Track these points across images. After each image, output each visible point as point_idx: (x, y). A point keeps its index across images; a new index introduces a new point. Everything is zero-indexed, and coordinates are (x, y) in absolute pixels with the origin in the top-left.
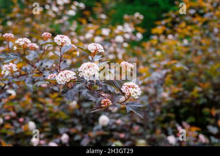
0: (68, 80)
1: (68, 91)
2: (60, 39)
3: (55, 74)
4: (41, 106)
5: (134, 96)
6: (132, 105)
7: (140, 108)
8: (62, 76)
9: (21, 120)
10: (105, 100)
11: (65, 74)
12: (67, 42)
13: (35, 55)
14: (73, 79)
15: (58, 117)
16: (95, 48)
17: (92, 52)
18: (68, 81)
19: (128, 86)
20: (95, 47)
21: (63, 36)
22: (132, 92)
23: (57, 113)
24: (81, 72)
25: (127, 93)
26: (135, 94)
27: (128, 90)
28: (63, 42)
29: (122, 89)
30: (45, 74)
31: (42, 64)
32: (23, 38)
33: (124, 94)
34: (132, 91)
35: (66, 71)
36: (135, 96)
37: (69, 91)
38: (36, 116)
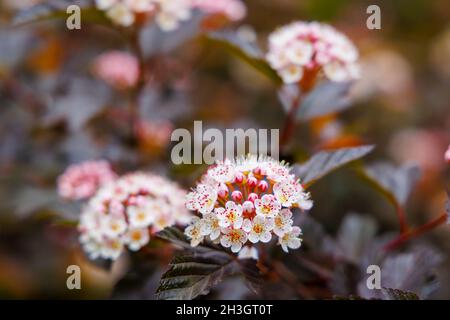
18: (135, 245)
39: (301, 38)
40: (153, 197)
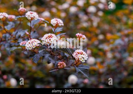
0: (34, 46)
1: (34, 55)
2: (30, 15)
3: (26, 41)
4: (22, 66)
5: (81, 60)
6: (81, 67)
7: (86, 69)
8: (29, 43)
9: (5, 77)
10: (61, 63)
11: (32, 42)
12: (36, 17)
13: (12, 26)
14: (38, 46)
15: (35, 76)
16: (56, 23)
17: (54, 25)
18: (34, 48)
19: (78, 53)
20: (56, 21)
21: (32, 12)
22: (80, 58)
23: (35, 72)
24: (43, 41)
25: (76, 58)
26: (82, 59)
27: (77, 56)
28: (32, 17)
29: (73, 55)
30: (19, 41)
31: (17, 33)
32: (2, 13)
33: (74, 59)
34: (80, 56)
35: (33, 40)
36: (83, 61)
37: (36, 55)
38: (17, 74)
39: (55, 20)
40: (36, 42)
